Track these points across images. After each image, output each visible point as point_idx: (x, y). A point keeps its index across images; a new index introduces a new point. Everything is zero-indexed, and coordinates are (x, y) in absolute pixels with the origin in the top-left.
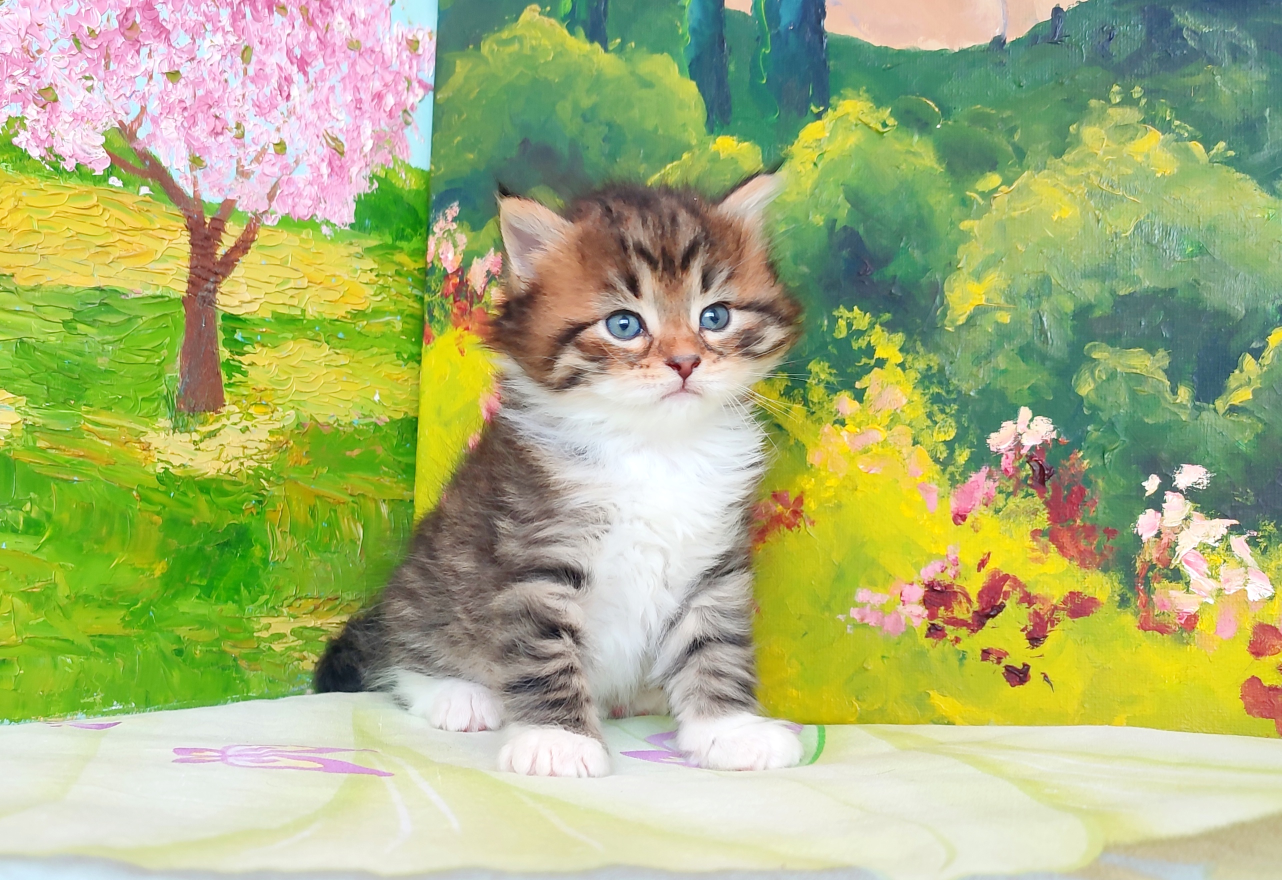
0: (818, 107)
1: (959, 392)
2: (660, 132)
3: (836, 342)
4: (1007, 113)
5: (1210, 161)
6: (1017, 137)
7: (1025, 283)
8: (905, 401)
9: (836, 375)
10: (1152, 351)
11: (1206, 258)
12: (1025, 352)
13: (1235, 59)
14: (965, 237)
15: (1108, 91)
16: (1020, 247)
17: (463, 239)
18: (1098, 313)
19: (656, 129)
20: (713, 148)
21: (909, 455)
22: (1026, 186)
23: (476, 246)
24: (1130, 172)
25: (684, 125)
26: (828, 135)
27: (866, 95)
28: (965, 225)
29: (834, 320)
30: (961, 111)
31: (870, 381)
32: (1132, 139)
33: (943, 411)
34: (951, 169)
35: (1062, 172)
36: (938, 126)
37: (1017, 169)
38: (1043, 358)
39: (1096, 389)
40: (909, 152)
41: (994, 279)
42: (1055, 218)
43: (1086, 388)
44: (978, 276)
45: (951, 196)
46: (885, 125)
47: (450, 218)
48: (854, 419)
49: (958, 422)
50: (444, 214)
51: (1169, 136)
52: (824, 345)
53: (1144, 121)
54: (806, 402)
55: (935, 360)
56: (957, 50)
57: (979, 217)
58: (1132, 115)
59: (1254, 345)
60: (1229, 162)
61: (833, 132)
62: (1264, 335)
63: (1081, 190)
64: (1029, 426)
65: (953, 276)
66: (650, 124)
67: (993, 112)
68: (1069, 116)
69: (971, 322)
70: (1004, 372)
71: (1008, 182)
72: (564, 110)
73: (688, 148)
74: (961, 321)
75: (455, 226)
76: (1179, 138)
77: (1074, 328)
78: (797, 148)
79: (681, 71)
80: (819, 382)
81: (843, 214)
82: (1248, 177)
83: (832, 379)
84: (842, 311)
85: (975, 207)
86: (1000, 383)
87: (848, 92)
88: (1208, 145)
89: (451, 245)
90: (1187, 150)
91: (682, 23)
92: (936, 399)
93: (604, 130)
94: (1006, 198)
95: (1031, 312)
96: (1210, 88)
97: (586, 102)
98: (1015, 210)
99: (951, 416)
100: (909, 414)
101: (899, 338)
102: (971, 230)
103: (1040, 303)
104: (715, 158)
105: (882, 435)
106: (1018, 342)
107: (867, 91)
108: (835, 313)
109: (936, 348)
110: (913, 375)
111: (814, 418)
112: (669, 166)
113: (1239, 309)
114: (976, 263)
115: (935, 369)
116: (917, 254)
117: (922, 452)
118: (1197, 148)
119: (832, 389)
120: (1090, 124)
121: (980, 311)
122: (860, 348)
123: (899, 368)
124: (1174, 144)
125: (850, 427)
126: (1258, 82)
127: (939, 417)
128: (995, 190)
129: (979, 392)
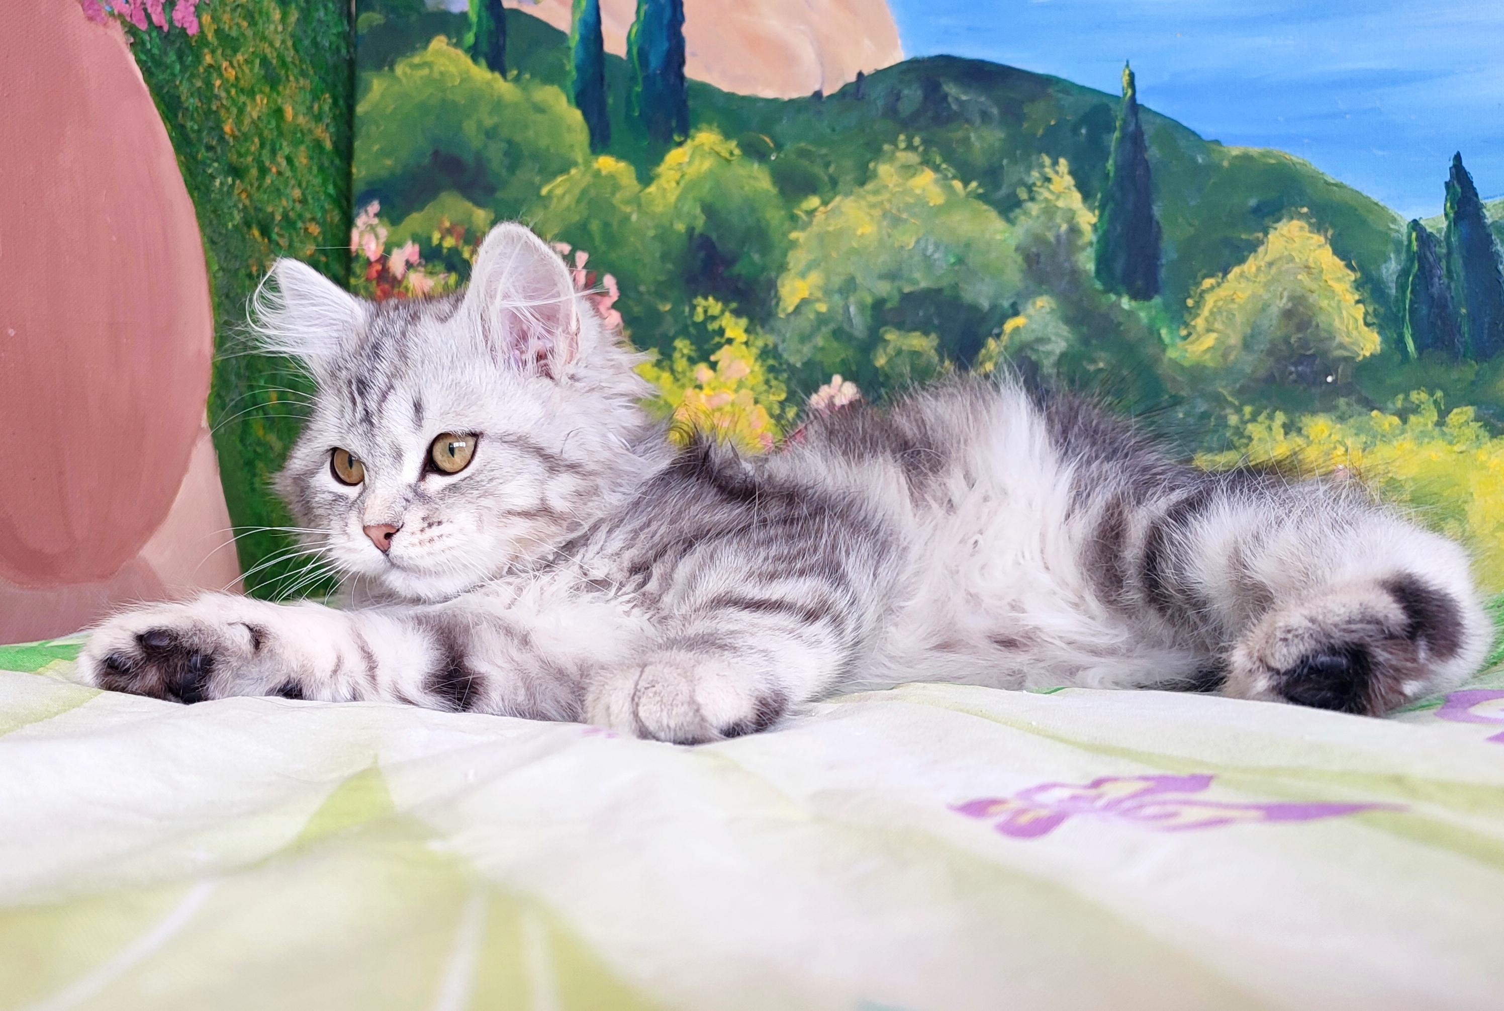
0: (679, 135)
1: (789, 365)
2: (552, 150)
3: (695, 324)
4: (824, 151)
5: (968, 195)
6: (831, 169)
7: (837, 281)
8: (748, 370)
9: (696, 351)
10: (926, 333)
11: (964, 268)
12: (838, 334)
13: (984, 121)
14: (793, 244)
15: (896, 138)
16: (834, 255)
17: (383, 232)
18: (889, 305)
19: (548, 148)
20: (596, 166)
21: (751, 412)
22: (838, 207)
23: (395, 239)
24: (911, 200)
25: (572, 146)
26: (687, 159)
27: (716, 130)
28: (794, 235)
29: (693, 308)
30: (789, 146)
31: (722, 356)
32: (913, 175)
33: (776, 378)
34: (782, 192)
35: (864, 198)
36: (773, 158)
37: (830, 194)
38: (850, 338)
39: (887, 362)
40: (750, 177)
41: (815, 278)
42: (859, 232)
43: (881, 361)
44: (803, 275)
45: (783, 213)
46: (731, 153)
47: (371, 214)
48: (709, 384)
49: (788, 387)
50: (366, 212)
51: (939, 176)
52: (686, 327)
53: (922, 163)
54: (672, 371)
55: (771, 340)
56: (786, 98)
57: (803, 229)
58: (912, 158)
59: (996, 331)
60: (979, 197)
61: (692, 157)
62: (1001, 323)
63: (877, 213)
64: (840, 390)
65: (784, 275)
66: (543, 142)
67: (813, 149)
68: (868, 156)
69: (798, 310)
70: (822, 349)
71: (825, 203)
72: (470, 127)
73: (575, 164)
74: (790, 309)
75: (376, 221)
76: (945, 178)
77: (872, 316)
78: (662, 169)
79: (569, 101)
80: (683, 355)
81: (700, 222)
82: (991, 208)
83: (693, 354)
84: (700, 301)
85: (800, 222)
86: (819, 357)
87: (704, 126)
88: (966, 184)
89: (373, 237)
90: (951, 187)
91: (569, 61)
92: (771, 369)
93: (504, 145)
94: (823, 216)
95: (841, 303)
96: (966, 141)
97: (489, 122)
98: (829, 225)
99: (784, 382)
100: (751, 381)
101: (744, 322)
102: (797, 239)
103: (847, 298)
104: (597, 174)
105: (732, 396)
106: (832, 326)
107: (719, 127)
108: (695, 302)
109: (772, 330)
110: (755, 351)
111: (680, 383)
112: (560, 179)
113: (985, 304)
114: (802, 265)
115: (771, 346)
116: (756, 257)
117: (761, 409)
118: (958, 185)
119: (692, 361)
120: (884, 162)
121: (804, 302)
122: (714, 331)
123: (744, 347)
124: (942, 182)
125: (707, 391)
126: (1000, 140)
127: (774, 383)
128: (815, 210)
129: (805, 364)
